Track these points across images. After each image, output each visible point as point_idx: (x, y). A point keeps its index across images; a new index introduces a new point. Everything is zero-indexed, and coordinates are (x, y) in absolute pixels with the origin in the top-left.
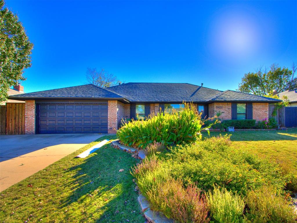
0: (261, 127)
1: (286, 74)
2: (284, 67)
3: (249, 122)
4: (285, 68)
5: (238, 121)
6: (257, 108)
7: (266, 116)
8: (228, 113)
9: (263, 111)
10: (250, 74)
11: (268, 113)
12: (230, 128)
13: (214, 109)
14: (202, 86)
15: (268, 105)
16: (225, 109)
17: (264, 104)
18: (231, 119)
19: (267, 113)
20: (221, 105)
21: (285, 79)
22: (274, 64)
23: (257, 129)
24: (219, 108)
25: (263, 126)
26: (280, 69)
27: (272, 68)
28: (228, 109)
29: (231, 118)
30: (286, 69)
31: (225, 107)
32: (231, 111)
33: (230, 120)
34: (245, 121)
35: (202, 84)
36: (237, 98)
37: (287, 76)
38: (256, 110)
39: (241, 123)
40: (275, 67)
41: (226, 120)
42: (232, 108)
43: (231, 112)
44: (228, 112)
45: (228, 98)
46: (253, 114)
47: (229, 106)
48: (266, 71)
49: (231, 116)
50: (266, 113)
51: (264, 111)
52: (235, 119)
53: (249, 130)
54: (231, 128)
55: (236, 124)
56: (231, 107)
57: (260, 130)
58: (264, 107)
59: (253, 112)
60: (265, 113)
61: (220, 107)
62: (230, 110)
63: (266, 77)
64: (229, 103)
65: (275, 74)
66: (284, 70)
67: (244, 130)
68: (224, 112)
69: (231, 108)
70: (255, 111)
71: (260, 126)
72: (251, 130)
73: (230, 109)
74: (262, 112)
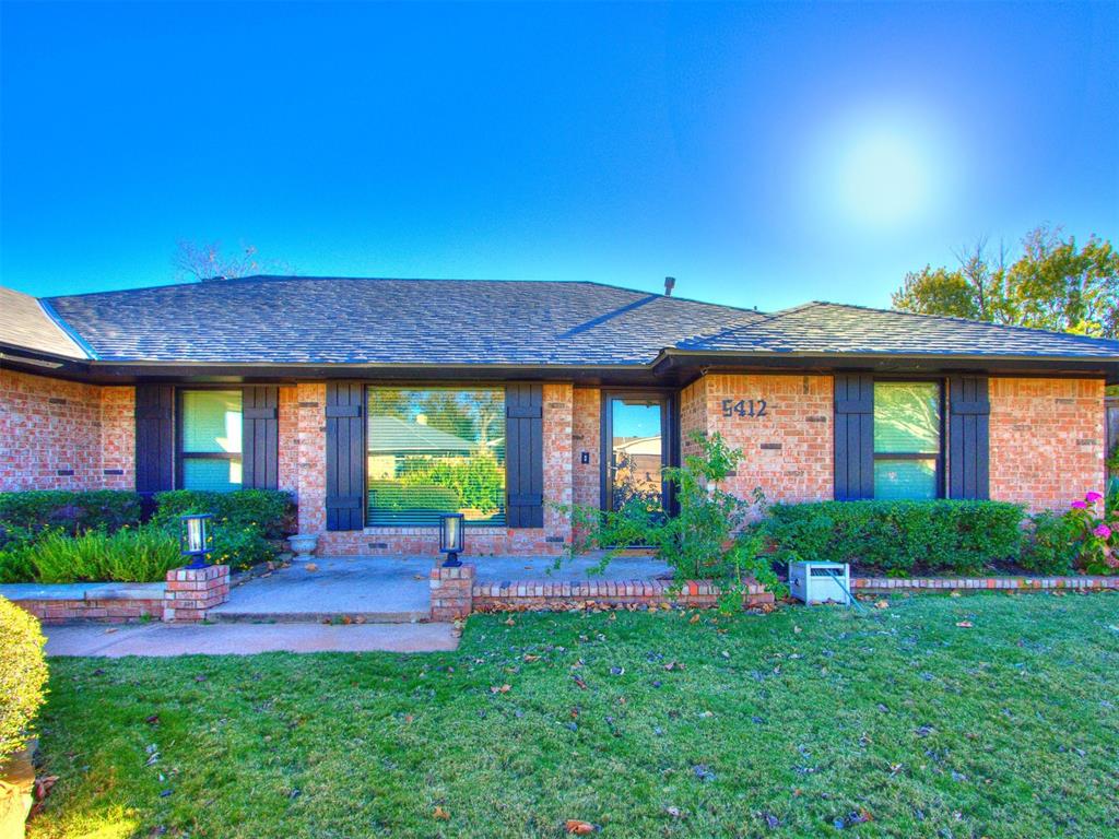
0: (1057, 558)
1: (1100, 268)
2: (1093, 235)
3: (967, 525)
4: (1100, 240)
5: (883, 517)
6: (1017, 413)
7: (1084, 476)
8: (809, 454)
9: (1063, 435)
10: (930, 273)
11: (1101, 456)
12: (814, 572)
13: (705, 420)
14: (668, 292)
15: (1100, 397)
16: (784, 419)
17: (1069, 388)
18: (829, 499)
19: (1094, 455)
20: (753, 390)
21: (1094, 294)
22: (1038, 231)
23: (1030, 573)
24: (742, 413)
25: (1073, 551)
26: (1072, 247)
27: (1029, 248)
28: (811, 420)
29: (830, 486)
30: (1100, 246)
31: (783, 405)
32: (828, 434)
33: (817, 507)
34: (938, 512)
35: (670, 283)
36: (872, 341)
37: (1104, 280)
38: (1018, 429)
39: (905, 531)
40: (1046, 242)
41: (793, 502)
42: (836, 411)
43: (829, 446)
44: (805, 447)
45: (811, 341)
46: (993, 460)
47: (817, 398)
48: (1002, 259)
49: (828, 475)
50: (1086, 455)
51: (1073, 435)
52: (860, 496)
53: (970, 583)
54: (822, 572)
55: (867, 538)
56: (829, 404)
57: (1053, 583)
58: (1071, 408)
59: (993, 443)
60: (1080, 456)
61: (747, 409)
62: (827, 432)
63: (1005, 282)
64: (813, 380)
65: (1048, 270)
66: (1091, 253)
67: (931, 583)
68: (777, 447)
69: (828, 413)
70: (1006, 436)
71: (1051, 554)
72: (984, 583)
73: (823, 419)
74: (1060, 441)
